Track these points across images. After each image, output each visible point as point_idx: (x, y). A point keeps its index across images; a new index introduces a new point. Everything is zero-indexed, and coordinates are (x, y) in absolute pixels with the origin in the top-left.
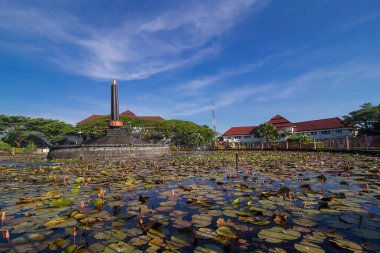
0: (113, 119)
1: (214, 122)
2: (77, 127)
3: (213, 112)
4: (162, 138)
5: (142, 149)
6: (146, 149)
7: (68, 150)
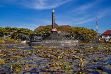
0: (53, 28)
1: (97, 27)
2: (35, 31)
3: (97, 22)
4: (70, 36)
5: (66, 42)
6: (69, 42)
7: (37, 42)
